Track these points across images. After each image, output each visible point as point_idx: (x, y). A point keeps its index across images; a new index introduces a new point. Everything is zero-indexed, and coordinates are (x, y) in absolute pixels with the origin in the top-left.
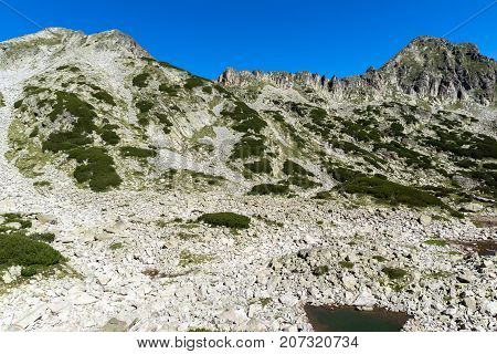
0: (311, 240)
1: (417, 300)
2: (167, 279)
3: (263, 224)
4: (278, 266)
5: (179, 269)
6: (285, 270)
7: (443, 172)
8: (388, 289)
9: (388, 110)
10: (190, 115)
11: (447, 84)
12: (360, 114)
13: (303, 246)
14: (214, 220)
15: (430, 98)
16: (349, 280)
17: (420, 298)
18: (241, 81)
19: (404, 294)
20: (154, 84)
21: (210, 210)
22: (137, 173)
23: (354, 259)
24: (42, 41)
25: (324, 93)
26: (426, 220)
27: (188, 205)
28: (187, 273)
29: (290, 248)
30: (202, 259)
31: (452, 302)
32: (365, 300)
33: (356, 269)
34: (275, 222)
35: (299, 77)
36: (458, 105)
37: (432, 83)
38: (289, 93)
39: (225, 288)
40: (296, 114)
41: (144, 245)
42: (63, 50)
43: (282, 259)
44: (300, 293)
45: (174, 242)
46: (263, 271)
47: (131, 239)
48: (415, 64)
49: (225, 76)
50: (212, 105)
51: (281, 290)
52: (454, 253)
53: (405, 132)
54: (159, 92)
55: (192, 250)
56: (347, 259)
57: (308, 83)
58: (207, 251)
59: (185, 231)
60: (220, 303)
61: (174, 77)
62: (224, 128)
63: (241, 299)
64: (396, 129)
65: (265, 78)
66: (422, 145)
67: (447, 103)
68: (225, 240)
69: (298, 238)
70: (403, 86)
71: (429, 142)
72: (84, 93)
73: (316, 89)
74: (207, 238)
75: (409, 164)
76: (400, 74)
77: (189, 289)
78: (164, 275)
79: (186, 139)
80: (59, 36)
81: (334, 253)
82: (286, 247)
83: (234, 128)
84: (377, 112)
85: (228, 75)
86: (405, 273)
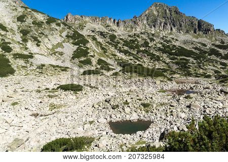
0: (111, 94)
1: (155, 116)
2: (43, 117)
3: (89, 88)
4: (97, 106)
5: (50, 112)
6: (100, 108)
7: (165, 62)
8: (144, 112)
9: (143, 35)
10: (50, 37)
11: (167, 24)
12: (131, 37)
13: (107, 97)
14: (65, 88)
15: (160, 30)
16: (127, 110)
17: (156, 115)
18: (75, 20)
19: (150, 113)
20: (29, 21)
21: (63, 83)
22: (23, 67)
23: (129, 101)
25: (115, 27)
26: (158, 82)
27: (52, 82)
28: (53, 113)
29: (102, 98)
30: (60, 106)
31: (168, 115)
32: (134, 117)
33: (130, 105)
34: (94, 87)
35: (103, 20)
36: (171, 34)
37: (160, 24)
38: (99, 27)
39: (73, 118)
40: (102, 37)
41: (30, 102)
43: (98, 104)
44: (107, 117)
45: (46, 100)
46: (90, 110)
47: (23, 100)
48: (154, 15)
49: (67, 18)
50: (61, 32)
51: (99, 117)
52: (169, 95)
53: (150, 45)
54: (32, 25)
55: (55, 103)
56: (126, 101)
57: (107, 22)
58: (62, 102)
59: (51, 94)
60: (70, 125)
61: (40, 17)
62: (68, 44)
63: (80, 123)
64: (146, 44)
65: (87, 19)
66: (157, 51)
67: (166, 32)
68: (71, 97)
69: (105, 94)
70: (149, 25)
71: (159, 49)
73: (111, 25)
74: (62, 96)
75: (151, 59)
76: (147, 20)
77: (55, 120)
78: (42, 116)
79: (49, 49)
81: (121, 99)
82: (100, 98)
83: (73, 43)
84: (138, 36)
85: (69, 17)
86: (149, 105)
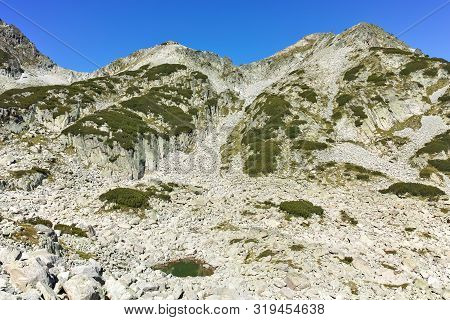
24: (298, 50)
42: (312, 54)
72: (293, 94)
80: (312, 41)
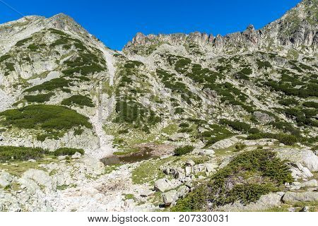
10: (37, 63)
15: (303, 47)
37: (306, 34)
53: (250, 76)
57: (196, 40)
62: (57, 72)
66: (260, 86)
70: (281, 39)
75: (223, 100)
76: (281, 30)
79: (20, 79)
83: (64, 72)
84: (236, 60)
